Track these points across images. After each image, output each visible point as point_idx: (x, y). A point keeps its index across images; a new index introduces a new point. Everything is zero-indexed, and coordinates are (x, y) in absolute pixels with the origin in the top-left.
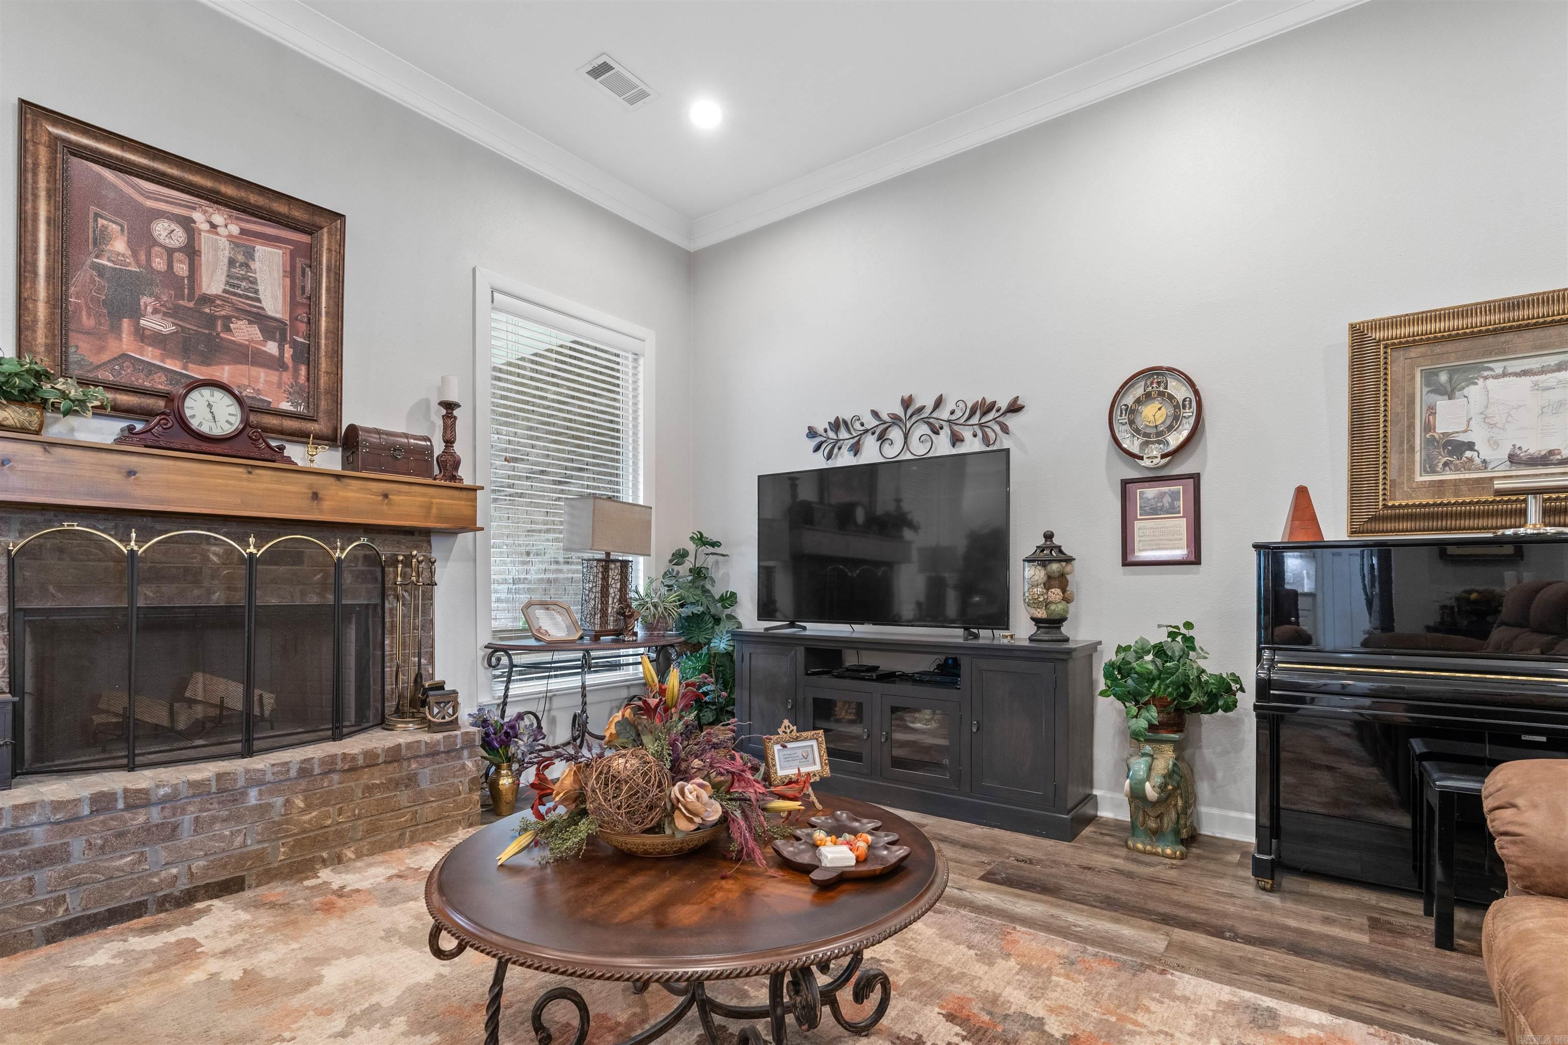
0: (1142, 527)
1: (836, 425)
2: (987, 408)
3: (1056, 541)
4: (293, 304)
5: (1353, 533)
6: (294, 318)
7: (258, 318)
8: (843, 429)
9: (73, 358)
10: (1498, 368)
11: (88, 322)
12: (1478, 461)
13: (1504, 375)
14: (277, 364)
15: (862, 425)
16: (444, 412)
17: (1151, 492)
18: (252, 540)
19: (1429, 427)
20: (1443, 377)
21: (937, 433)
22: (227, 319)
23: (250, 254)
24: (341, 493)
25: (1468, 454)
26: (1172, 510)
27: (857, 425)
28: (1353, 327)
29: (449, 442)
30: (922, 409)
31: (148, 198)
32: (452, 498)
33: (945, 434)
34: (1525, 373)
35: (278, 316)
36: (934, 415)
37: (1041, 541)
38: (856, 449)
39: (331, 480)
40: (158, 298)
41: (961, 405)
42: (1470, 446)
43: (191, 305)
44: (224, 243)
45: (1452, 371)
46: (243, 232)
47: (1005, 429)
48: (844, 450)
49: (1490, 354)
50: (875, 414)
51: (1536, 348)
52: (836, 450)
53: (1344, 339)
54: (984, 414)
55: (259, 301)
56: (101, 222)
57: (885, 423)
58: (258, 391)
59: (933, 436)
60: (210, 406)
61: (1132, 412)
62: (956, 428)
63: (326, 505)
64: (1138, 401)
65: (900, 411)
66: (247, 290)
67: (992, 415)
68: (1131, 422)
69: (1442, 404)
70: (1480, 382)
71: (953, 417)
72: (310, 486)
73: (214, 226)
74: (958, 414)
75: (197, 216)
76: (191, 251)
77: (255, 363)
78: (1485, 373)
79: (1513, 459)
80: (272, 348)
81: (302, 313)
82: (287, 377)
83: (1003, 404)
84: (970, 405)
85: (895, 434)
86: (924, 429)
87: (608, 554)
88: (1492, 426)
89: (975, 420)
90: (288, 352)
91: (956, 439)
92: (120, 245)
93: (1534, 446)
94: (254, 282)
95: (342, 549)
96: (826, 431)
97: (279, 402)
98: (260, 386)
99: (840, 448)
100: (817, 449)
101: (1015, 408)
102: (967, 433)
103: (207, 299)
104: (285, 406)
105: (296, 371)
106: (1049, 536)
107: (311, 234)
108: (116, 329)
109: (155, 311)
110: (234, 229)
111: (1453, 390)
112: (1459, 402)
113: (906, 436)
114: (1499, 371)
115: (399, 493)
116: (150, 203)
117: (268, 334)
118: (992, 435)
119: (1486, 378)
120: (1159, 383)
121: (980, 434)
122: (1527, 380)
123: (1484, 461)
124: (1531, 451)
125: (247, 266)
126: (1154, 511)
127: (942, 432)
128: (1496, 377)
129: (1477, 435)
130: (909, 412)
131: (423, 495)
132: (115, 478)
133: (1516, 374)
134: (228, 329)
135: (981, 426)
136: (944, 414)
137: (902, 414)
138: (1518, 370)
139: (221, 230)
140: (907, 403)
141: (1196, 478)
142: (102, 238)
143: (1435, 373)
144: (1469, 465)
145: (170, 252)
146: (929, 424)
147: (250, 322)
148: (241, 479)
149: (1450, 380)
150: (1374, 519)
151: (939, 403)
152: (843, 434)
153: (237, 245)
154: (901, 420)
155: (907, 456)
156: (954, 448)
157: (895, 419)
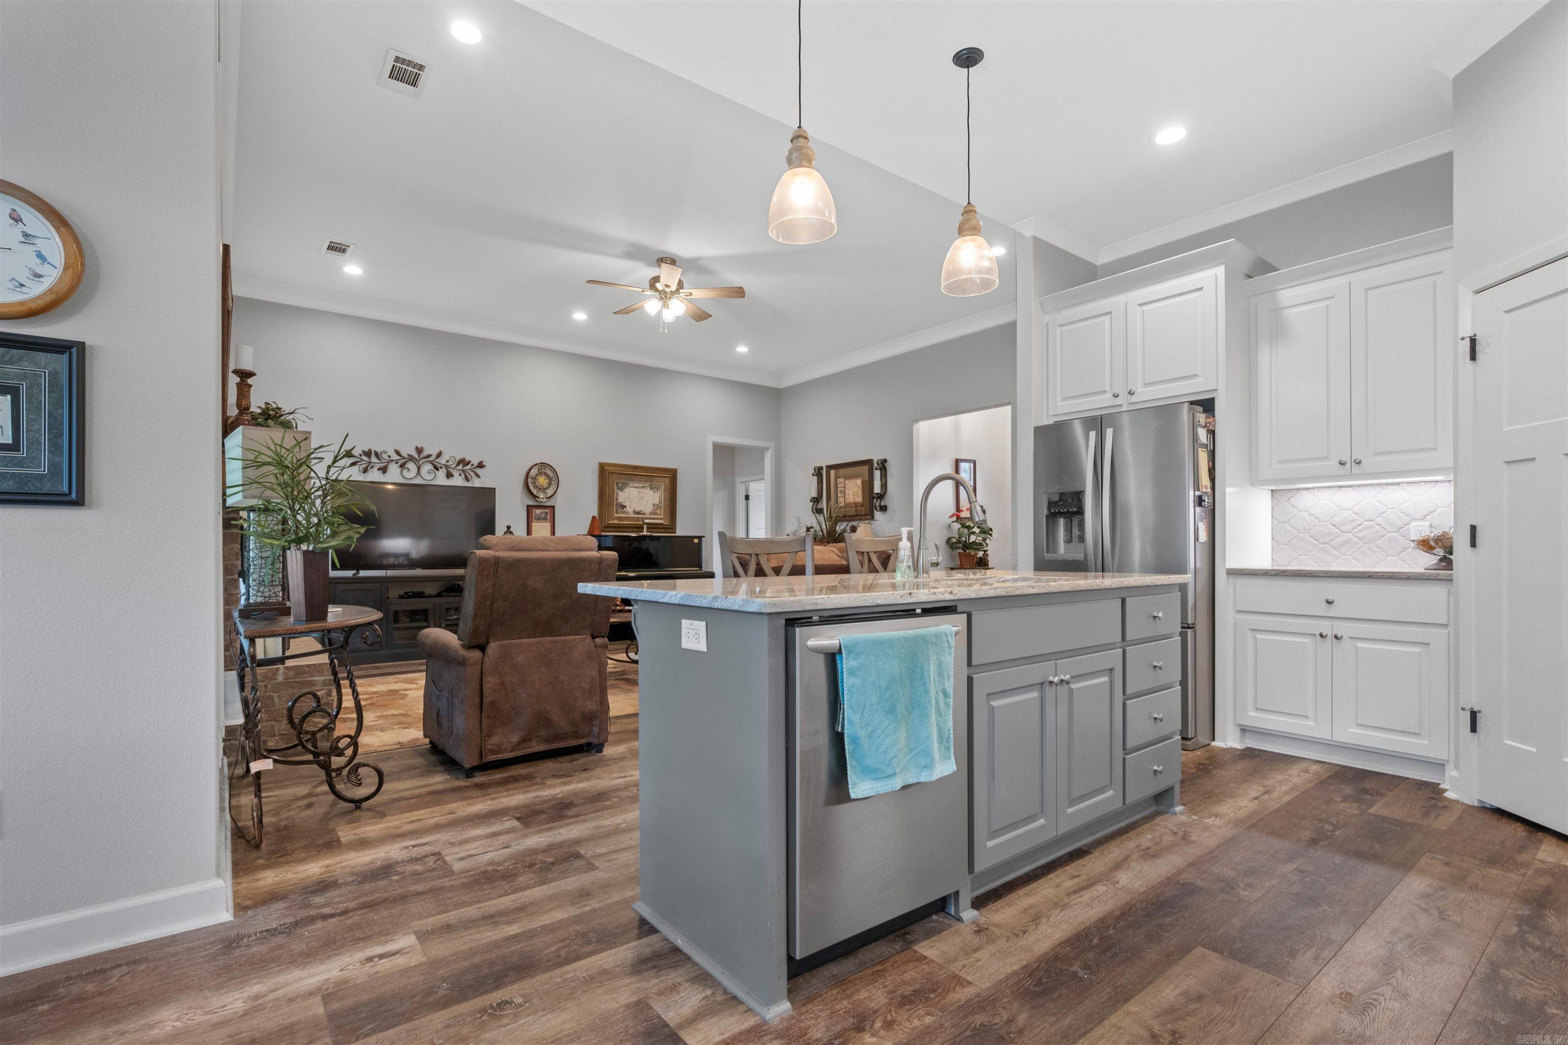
0: (535, 525)
1: (368, 454)
2: (463, 462)
5: (601, 531)
8: (373, 455)
10: (631, 485)
12: (627, 512)
13: (631, 487)
15: (388, 457)
17: (538, 511)
19: (617, 500)
21: (438, 471)
25: (626, 510)
26: (545, 519)
27: (384, 456)
28: (600, 464)
30: (429, 456)
33: (442, 473)
34: (636, 487)
36: (437, 460)
38: (384, 470)
41: (452, 458)
42: (625, 507)
45: (622, 483)
47: (478, 476)
48: (375, 469)
49: (629, 480)
50: (398, 453)
51: (639, 481)
52: (369, 469)
53: (597, 466)
54: (465, 465)
57: (405, 458)
59: (436, 472)
61: (534, 479)
62: (449, 470)
64: (536, 475)
65: (413, 454)
67: (468, 467)
68: (534, 482)
69: (620, 493)
70: (628, 488)
71: (448, 464)
74: (450, 463)
79: (633, 512)
83: (476, 463)
84: (457, 460)
85: (411, 466)
86: (429, 467)
88: (630, 501)
89: (460, 467)
91: (449, 475)
93: (638, 509)
96: (361, 455)
99: (372, 468)
100: (355, 464)
101: (481, 465)
102: (456, 473)
106: (509, 527)
111: (622, 489)
112: (623, 493)
113: (419, 468)
120: (543, 470)
121: (463, 476)
122: (636, 489)
126: (539, 519)
127: (440, 470)
129: (627, 504)
130: (421, 456)
135: (463, 471)
136: (442, 460)
137: (416, 456)
140: (420, 451)
141: (553, 507)
143: (618, 483)
144: (625, 513)
146: (433, 465)
149: (621, 486)
150: (605, 527)
151: (439, 455)
152: (374, 459)
154: (415, 459)
155: (418, 481)
156: (448, 480)
157: (411, 458)
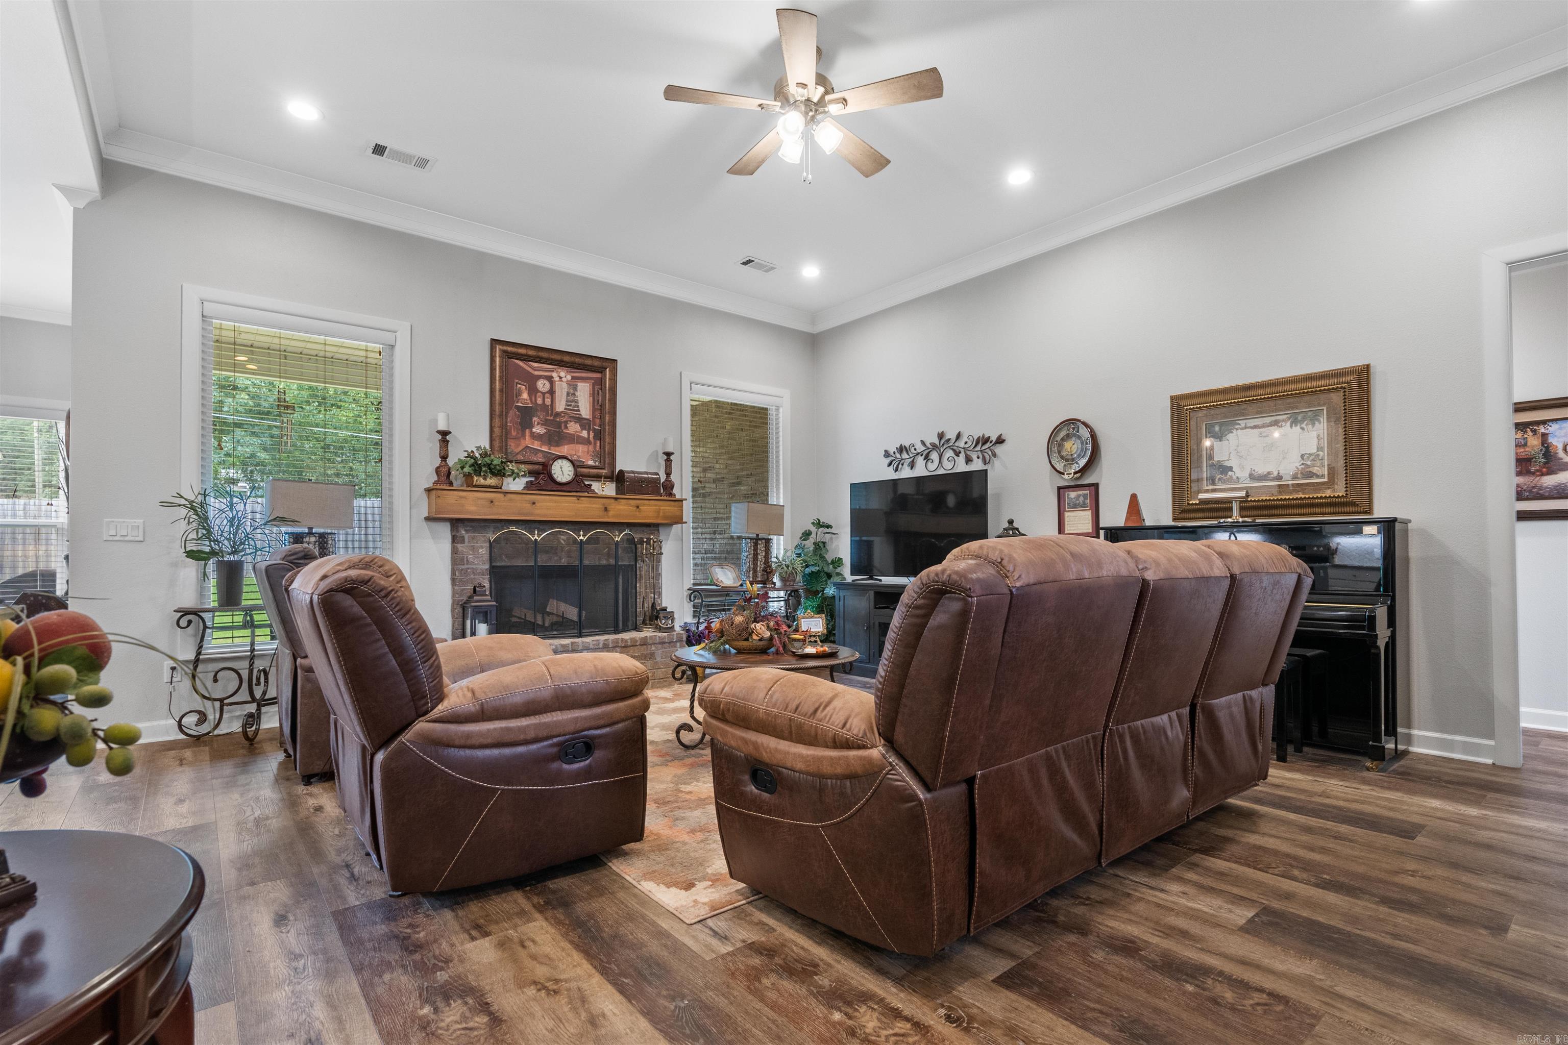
0: (1069, 516)
1: (901, 449)
2: (986, 440)
3: (1015, 525)
4: (594, 410)
5: (1174, 520)
6: (594, 417)
7: (579, 420)
8: (904, 452)
9: (509, 451)
10: (1243, 423)
11: (514, 433)
12: (1235, 477)
13: (1246, 428)
14: (587, 442)
15: (915, 450)
16: (666, 457)
17: (1073, 494)
18: (581, 533)
19: (1211, 457)
20: (1217, 428)
21: (958, 456)
22: (566, 422)
23: (575, 389)
24: (617, 507)
25: (1230, 473)
26: (1084, 505)
27: (913, 450)
28: (1170, 397)
29: (668, 474)
30: (949, 440)
31: (535, 370)
32: (670, 506)
33: (961, 459)
34: (1255, 427)
35: (587, 417)
36: (956, 444)
37: (1006, 525)
38: (912, 465)
39: (613, 501)
40: (539, 418)
41: (971, 438)
42: (1231, 469)
43: (552, 418)
44: (565, 385)
45: (1220, 425)
46: (573, 378)
47: (994, 455)
48: (905, 465)
49: (1237, 416)
50: (923, 443)
51: (1258, 413)
52: (900, 466)
53: (1167, 403)
54: (983, 444)
55: (579, 411)
56: (519, 386)
57: (929, 449)
58: (579, 457)
59: (956, 458)
60: (561, 468)
61: (1060, 446)
62: (968, 453)
63: (611, 513)
64: (1062, 439)
65: (936, 441)
66: (574, 406)
67: (988, 445)
68: (1059, 452)
69: (1217, 444)
70: (1234, 431)
71: (967, 446)
72: (604, 504)
73: (561, 378)
74: (969, 444)
75: (554, 375)
76: (552, 392)
77: (578, 443)
78: (1237, 427)
79: (1252, 477)
80: (584, 434)
81: (598, 414)
82: (591, 448)
83: (994, 438)
84: (976, 438)
85: (934, 456)
86: (950, 453)
87: (758, 535)
88: (1241, 457)
89: (978, 448)
90: (592, 434)
91: (968, 460)
92: (525, 396)
93: (1261, 471)
94: (577, 402)
95: (619, 536)
96: (894, 453)
97: (588, 461)
98: (580, 454)
99: (902, 465)
100: (889, 465)
101: (1000, 441)
102: (974, 456)
103: (558, 414)
104: (591, 463)
105: (595, 444)
106: (1011, 522)
107: (601, 372)
108: (524, 436)
109: (538, 424)
110: (569, 377)
111: (1222, 437)
112: (1225, 443)
113: (941, 456)
114: (1243, 425)
115: (644, 505)
116: (536, 373)
117: (583, 427)
118: (987, 457)
119: (1237, 429)
120: (1074, 429)
121: (981, 456)
122: (1256, 431)
123: (1238, 478)
124: (1259, 472)
125: (574, 394)
126: (1075, 506)
127: (960, 455)
128: (1242, 429)
129: (1233, 463)
130: (942, 442)
131: (656, 505)
132: (528, 506)
133: (1252, 428)
134: (566, 427)
135: (982, 452)
136: (961, 444)
137: (938, 443)
138: (1252, 425)
139: (564, 379)
140: (941, 436)
141: (1096, 486)
142: (519, 393)
143: (1213, 426)
144: (1230, 479)
145: (544, 394)
146: (953, 450)
147: (576, 422)
148: (575, 503)
149: (1220, 430)
150: (1184, 512)
151: (959, 436)
152: (905, 456)
153: (570, 385)
154: (937, 447)
155: (941, 472)
156: (967, 467)
157: (934, 446)
